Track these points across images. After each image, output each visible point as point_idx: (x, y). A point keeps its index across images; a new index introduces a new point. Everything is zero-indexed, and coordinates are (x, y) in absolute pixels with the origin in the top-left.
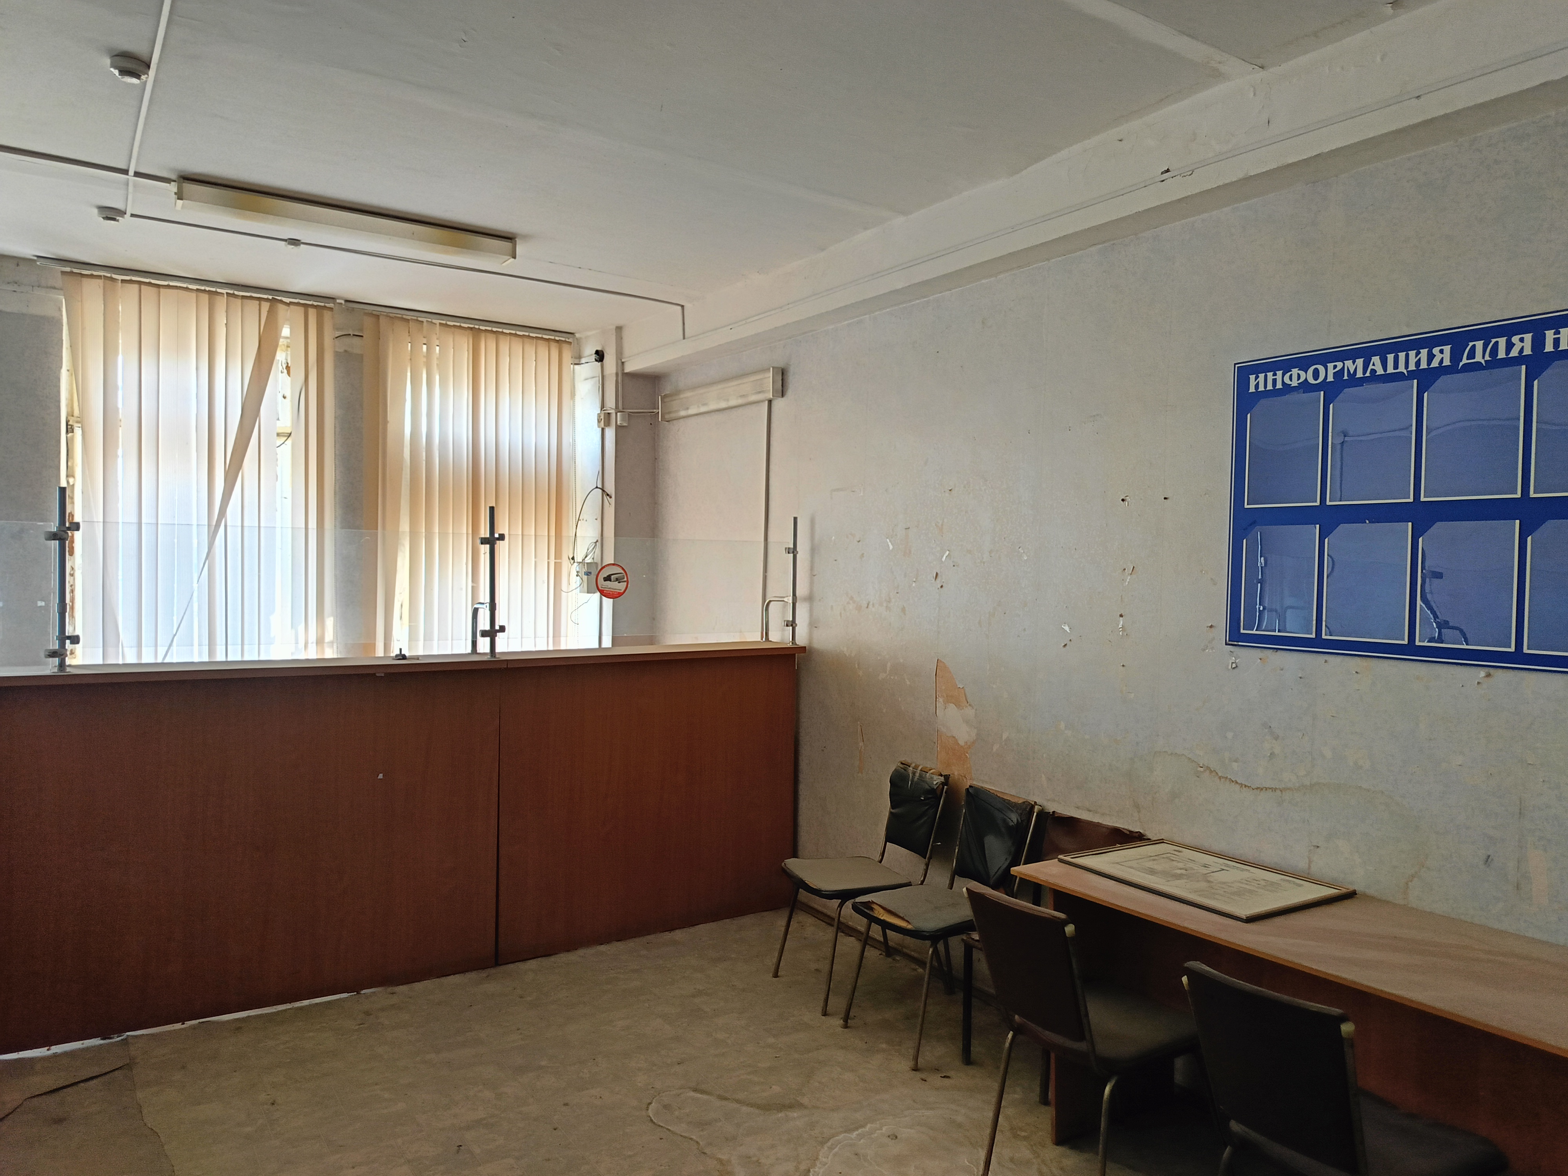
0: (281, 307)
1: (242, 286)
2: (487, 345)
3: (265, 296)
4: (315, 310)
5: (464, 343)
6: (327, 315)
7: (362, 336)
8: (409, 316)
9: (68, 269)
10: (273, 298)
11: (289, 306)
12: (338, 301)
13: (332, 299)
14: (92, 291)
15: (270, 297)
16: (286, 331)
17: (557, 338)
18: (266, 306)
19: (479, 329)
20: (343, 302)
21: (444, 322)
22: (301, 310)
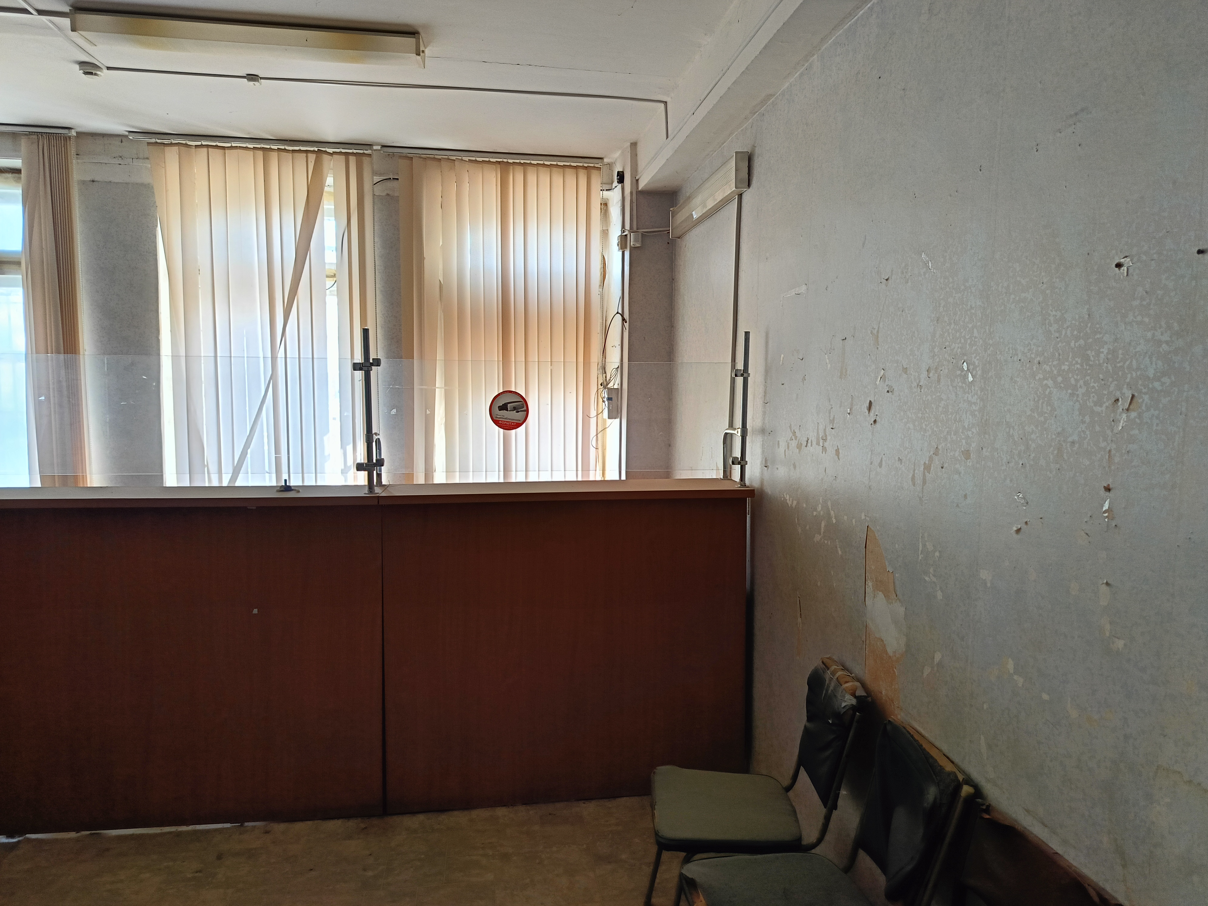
0: (326, 157)
1: (290, 141)
2: (516, 177)
3: (312, 149)
4: (355, 157)
5: (492, 177)
6: (366, 160)
7: (398, 179)
8: (439, 155)
9: (153, 140)
10: (318, 149)
11: (332, 156)
12: (375, 148)
13: (370, 145)
14: (172, 155)
15: (316, 149)
16: (330, 180)
17: (586, 165)
18: (312, 157)
19: (508, 162)
20: (379, 147)
21: (474, 159)
22: (343, 158)
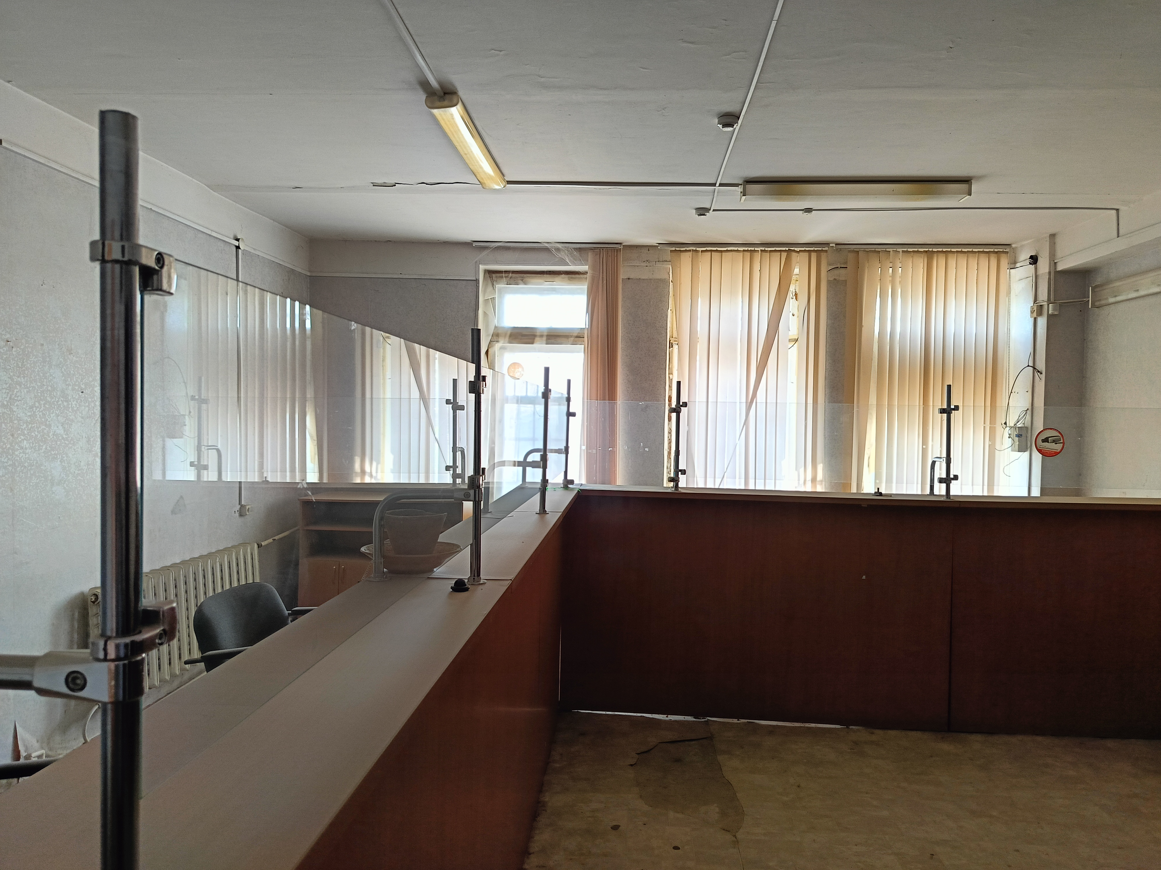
0: (794, 254)
1: (770, 244)
2: (938, 263)
3: (784, 249)
4: (816, 253)
5: (921, 263)
6: (823, 255)
7: (847, 267)
8: (879, 249)
9: (674, 249)
11: (799, 253)
12: (831, 245)
13: (827, 244)
14: (686, 259)
15: (787, 249)
16: (797, 271)
17: (996, 250)
18: (784, 255)
19: (932, 251)
20: (834, 245)
21: (906, 250)
22: (806, 255)
